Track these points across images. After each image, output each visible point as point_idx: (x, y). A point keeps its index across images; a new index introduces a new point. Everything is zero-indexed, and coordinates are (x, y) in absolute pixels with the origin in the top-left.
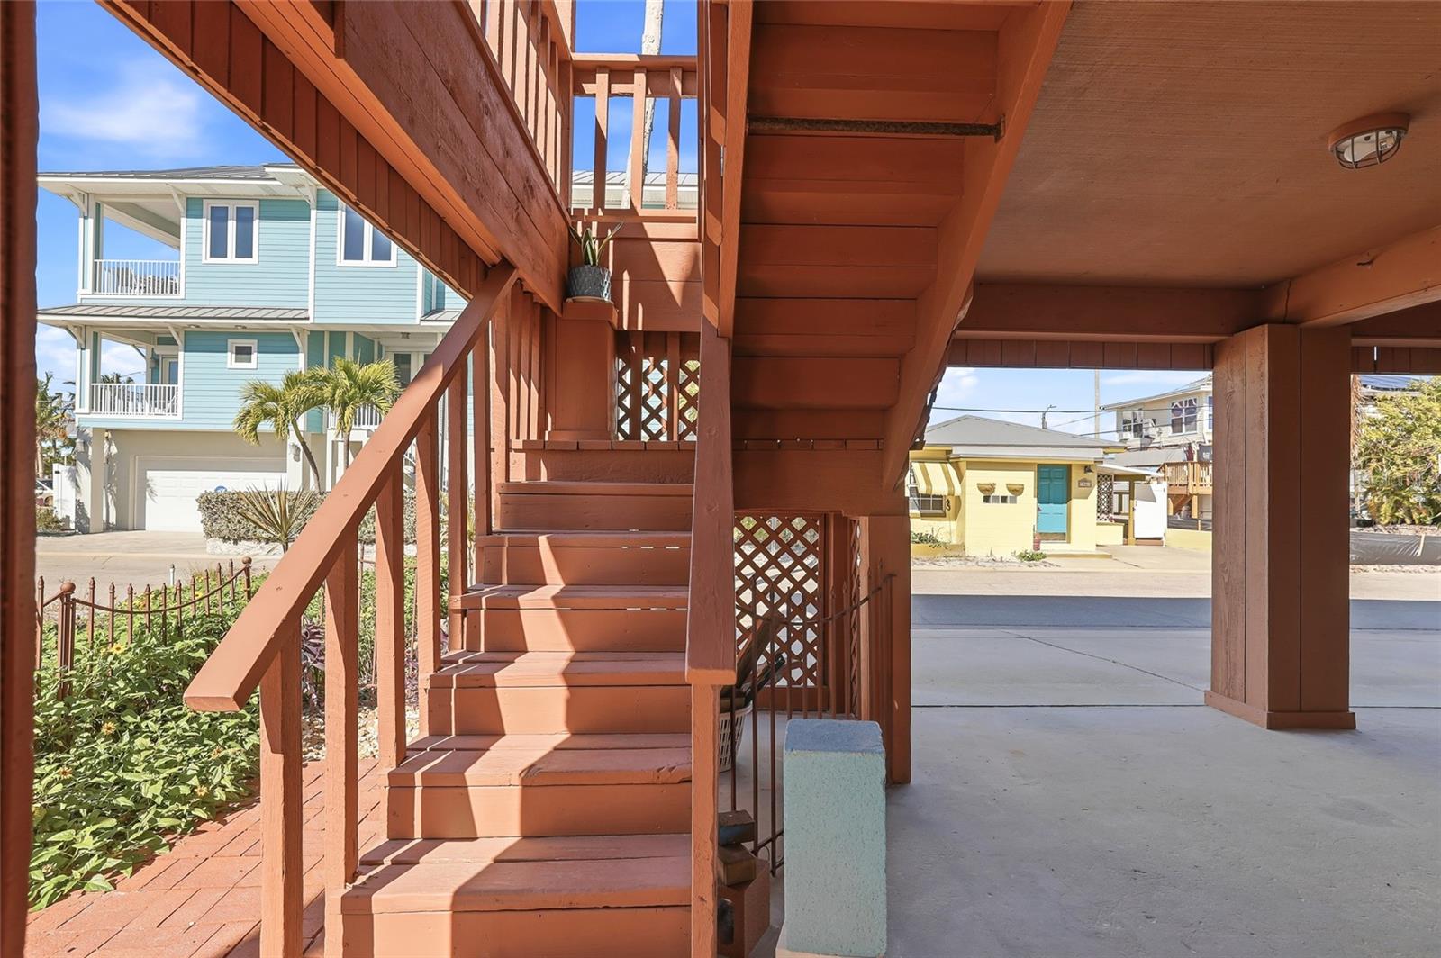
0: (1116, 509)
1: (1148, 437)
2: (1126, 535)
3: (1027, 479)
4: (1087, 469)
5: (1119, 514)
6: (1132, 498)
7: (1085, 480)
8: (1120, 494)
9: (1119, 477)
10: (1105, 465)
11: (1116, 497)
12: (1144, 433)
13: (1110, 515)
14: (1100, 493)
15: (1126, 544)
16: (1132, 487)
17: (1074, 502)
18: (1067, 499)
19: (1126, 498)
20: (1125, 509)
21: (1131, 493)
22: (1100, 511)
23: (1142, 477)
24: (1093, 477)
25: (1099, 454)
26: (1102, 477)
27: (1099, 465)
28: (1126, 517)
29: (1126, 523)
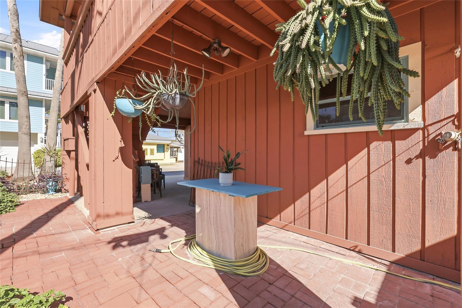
0: (174, 155)
1: (181, 138)
2: (176, 161)
3: (155, 147)
4: (168, 145)
5: (175, 156)
6: (177, 152)
7: (167, 148)
8: (175, 151)
9: (175, 147)
10: (171, 145)
11: (174, 152)
12: (181, 137)
13: (173, 156)
14: (171, 151)
15: (176, 162)
16: (177, 150)
17: (165, 153)
18: (164, 152)
19: (176, 152)
20: (176, 155)
21: (177, 151)
22: (171, 155)
23: (179, 147)
24: (169, 147)
25: (170, 142)
26: (171, 147)
27: (170, 145)
28: (176, 157)
29: (176, 158)
